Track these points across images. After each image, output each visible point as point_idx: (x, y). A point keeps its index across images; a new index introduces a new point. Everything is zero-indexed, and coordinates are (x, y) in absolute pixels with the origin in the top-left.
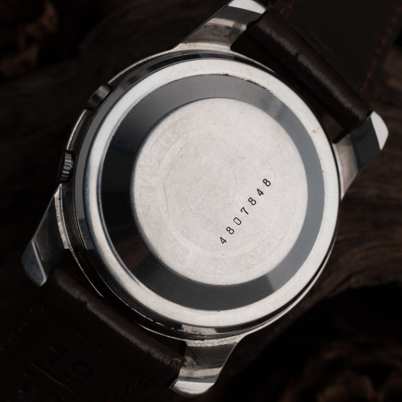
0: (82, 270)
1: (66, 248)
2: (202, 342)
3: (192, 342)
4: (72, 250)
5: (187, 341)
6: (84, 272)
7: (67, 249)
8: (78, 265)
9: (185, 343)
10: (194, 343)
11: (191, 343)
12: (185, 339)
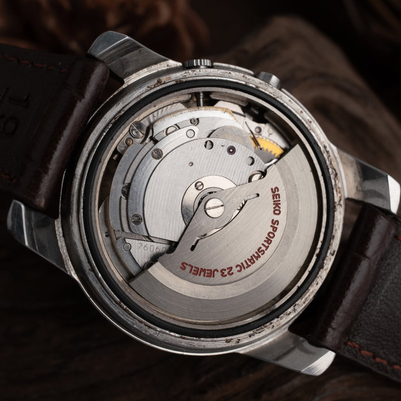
0: (108, 100)
1: (125, 80)
2: (61, 235)
3: (60, 225)
4: (124, 86)
5: (59, 220)
6: (105, 102)
7: (124, 82)
8: (111, 95)
9: (57, 217)
10: (58, 228)
11: (58, 224)
12: (61, 217)
